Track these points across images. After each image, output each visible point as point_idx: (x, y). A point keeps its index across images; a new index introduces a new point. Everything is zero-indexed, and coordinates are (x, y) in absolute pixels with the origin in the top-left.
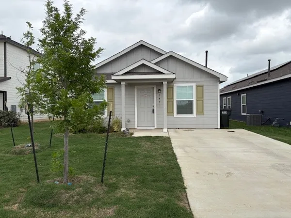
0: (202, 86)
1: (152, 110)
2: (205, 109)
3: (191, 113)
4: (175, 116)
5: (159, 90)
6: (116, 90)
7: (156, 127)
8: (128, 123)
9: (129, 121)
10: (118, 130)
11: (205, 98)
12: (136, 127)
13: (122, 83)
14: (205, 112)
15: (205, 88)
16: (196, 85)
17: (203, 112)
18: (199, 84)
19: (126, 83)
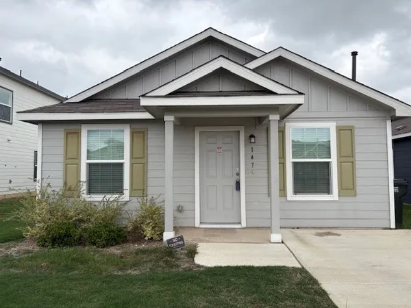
0: (351, 129)
1: (234, 184)
2: (359, 182)
3: (328, 190)
4: (289, 198)
5: (252, 136)
6: (152, 137)
7: (244, 224)
8: (178, 215)
9: (180, 209)
10: (155, 236)
11: (358, 157)
12: (197, 224)
13: (166, 118)
14: (359, 189)
15: (356, 132)
16: (337, 127)
17: (354, 188)
18: (344, 123)
19: (176, 118)
